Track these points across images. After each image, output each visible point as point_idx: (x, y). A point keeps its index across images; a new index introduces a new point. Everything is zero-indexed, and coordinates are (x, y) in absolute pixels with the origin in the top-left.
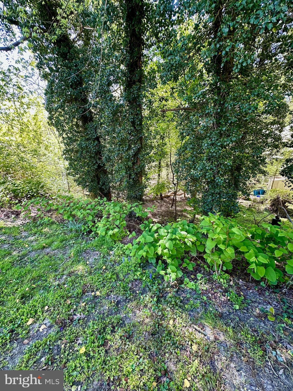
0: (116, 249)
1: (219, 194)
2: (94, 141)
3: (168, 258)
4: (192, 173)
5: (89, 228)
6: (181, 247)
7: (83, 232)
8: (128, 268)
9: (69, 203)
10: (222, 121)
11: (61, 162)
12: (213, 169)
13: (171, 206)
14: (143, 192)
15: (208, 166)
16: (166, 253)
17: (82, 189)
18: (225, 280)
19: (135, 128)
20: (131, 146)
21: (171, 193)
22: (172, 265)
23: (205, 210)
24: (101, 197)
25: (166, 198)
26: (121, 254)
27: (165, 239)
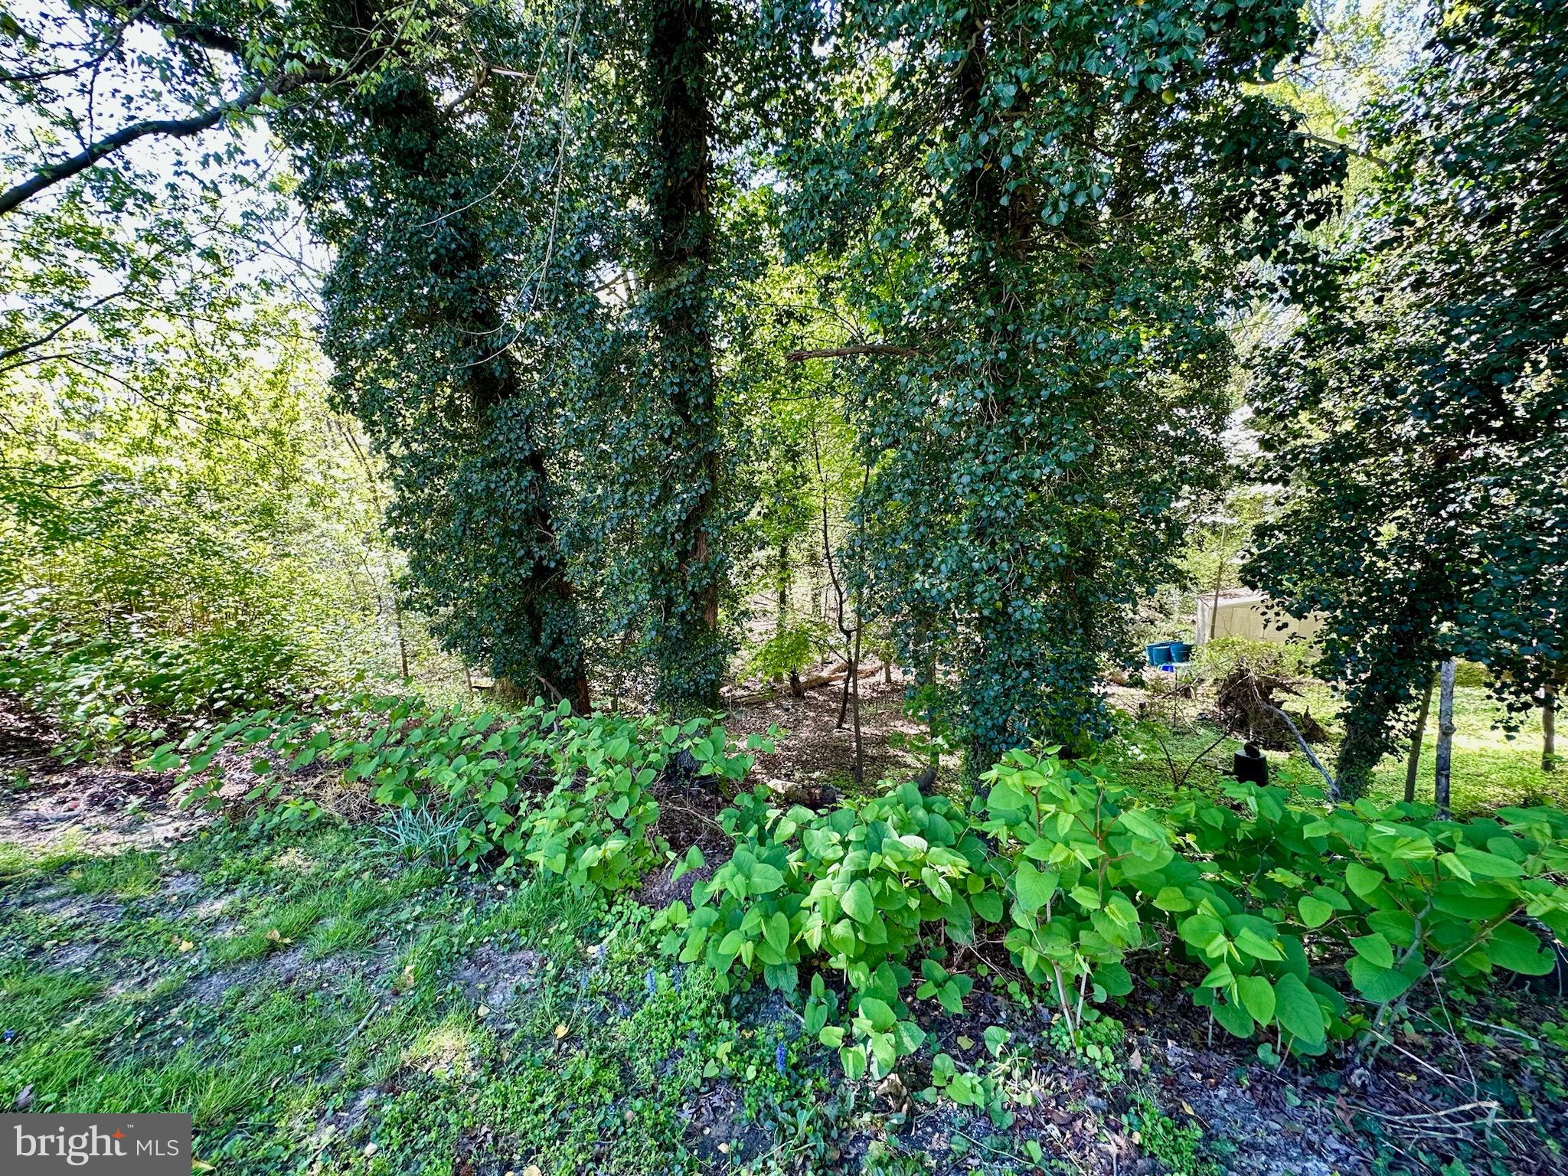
0: (614, 933)
1: (1029, 666)
2: (520, 471)
3: (853, 961)
4: (918, 586)
5: (490, 840)
6: (907, 907)
7: (461, 862)
8: (671, 1026)
9: (405, 732)
10: (1017, 392)
11: (376, 555)
12: (997, 570)
13: (836, 721)
14: (722, 668)
15: (980, 561)
16: (843, 940)
17: (461, 666)
18: (1106, 1049)
19: (686, 418)
20: (671, 488)
21: (832, 667)
22: (873, 992)
23: (979, 731)
24: (545, 695)
25: (812, 688)
26: (641, 955)
27: (835, 875)
